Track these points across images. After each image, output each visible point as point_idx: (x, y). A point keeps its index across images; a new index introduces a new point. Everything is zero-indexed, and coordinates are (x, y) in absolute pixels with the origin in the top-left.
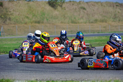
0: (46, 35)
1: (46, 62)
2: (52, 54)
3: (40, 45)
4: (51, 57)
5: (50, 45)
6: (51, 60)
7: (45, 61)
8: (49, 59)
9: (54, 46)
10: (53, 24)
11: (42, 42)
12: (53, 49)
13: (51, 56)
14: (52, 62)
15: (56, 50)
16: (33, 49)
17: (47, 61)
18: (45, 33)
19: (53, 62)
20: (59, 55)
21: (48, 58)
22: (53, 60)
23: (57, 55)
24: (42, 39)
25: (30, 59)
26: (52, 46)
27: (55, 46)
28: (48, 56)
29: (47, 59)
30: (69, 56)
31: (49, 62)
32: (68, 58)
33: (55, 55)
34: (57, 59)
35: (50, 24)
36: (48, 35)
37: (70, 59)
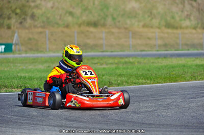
0: (73, 52)
1: (71, 108)
2: (84, 90)
3: (63, 72)
4: (80, 97)
5: (81, 72)
6: (81, 102)
7: (68, 105)
8: (77, 100)
9: (89, 73)
10: (126, 29)
11: (66, 67)
12: (87, 80)
13: (81, 94)
14: (84, 108)
15: (93, 83)
16: (48, 79)
17: (73, 105)
18: (72, 48)
19: (86, 106)
20: (98, 93)
21: (74, 99)
22: (84, 103)
23: (95, 93)
24: (66, 60)
26: (86, 74)
27: (91, 74)
28: (74, 95)
29: (72, 99)
30: (120, 95)
31: (77, 106)
32: (118, 98)
33: (91, 92)
34: (94, 101)
35: (119, 28)
36: (78, 51)
37: (121, 102)
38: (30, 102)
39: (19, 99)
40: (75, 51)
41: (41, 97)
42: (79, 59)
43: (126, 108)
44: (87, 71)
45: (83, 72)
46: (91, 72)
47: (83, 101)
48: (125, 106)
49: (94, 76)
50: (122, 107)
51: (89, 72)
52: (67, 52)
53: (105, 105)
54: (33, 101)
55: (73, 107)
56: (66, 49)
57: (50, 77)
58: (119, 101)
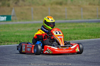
2: (55, 43)
3: (44, 33)
5: (54, 32)
7: (45, 52)
8: (51, 49)
10: (79, 6)
12: (57, 37)
13: (53, 46)
15: (61, 39)
17: (48, 52)
18: (48, 18)
19: (55, 53)
20: (63, 45)
21: (49, 49)
22: (55, 51)
23: (62, 45)
24: (45, 26)
25: (29, 50)
26: (56, 34)
27: (60, 33)
28: (49, 46)
30: (77, 46)
31: (51, 53)
32: (76, 48)
33: (59, 44)
34: (61, 50)
36: (52, 20)
37: (77, 50)
38: (24, 51)
39: (18, 49)
40: (50, 20)
41: (30, 48)
42: (53, 25)
43: (81, 54)
44: (57, 32)
45: (55, 32)
46: (60, 32)
47: (54, 50)
48: (80, 52)
49: (62, 34)
50: (78, 53)
51: (58, 32)
52: (45, 21)
53: (67, 52)
54: (25, 50)
55: (48, 53)
56: (45, 19)
57: (36, 35)
58: (76, 50)
